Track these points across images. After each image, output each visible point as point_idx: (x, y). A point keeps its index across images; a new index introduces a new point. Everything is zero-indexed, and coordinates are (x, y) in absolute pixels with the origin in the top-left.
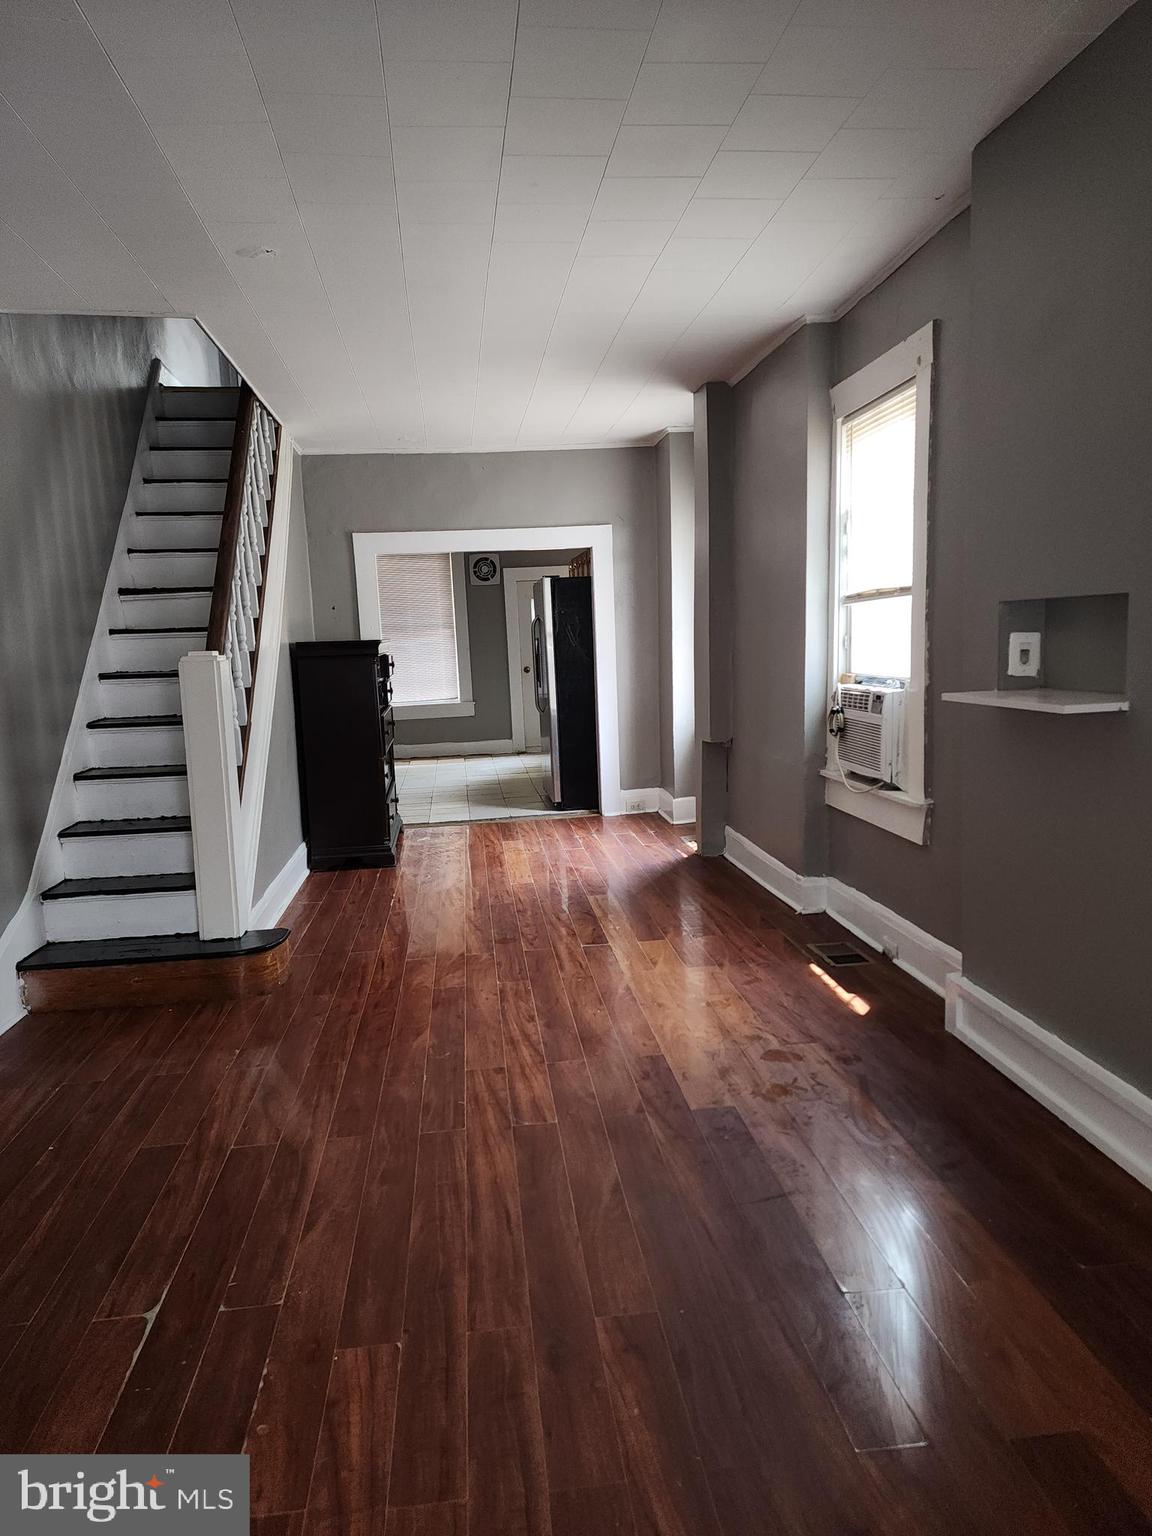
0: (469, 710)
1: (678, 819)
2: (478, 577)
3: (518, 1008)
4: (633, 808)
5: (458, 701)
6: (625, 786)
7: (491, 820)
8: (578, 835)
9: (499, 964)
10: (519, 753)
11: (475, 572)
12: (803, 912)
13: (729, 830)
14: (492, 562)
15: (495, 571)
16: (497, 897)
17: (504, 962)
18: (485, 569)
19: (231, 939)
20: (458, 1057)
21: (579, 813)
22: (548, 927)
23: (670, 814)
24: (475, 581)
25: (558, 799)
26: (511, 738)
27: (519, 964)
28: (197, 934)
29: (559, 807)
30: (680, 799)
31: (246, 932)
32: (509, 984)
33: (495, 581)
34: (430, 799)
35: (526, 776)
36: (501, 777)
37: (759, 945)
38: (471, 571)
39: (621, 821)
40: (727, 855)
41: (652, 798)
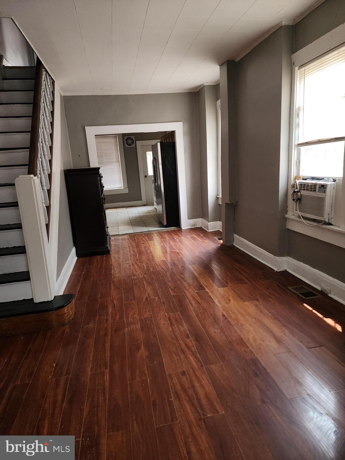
0: (127, 191)
1: (211, 229)
2: (127, 144)
3: (179, 329)
4: (192, 226)
5: (123, 188)
6: (189, 218)
7: (142, 232)
8: (176, 237)
9: (164, 303)
10: (145, 205)
11: (126, 143)
12: (278, 271)
13: (235, 235)
14: (132, 139)
15: (133, 142)
16: (153, 267)
17: (165, 302)
18: (130, 141)
19: (48, 301)
20: (161, 364)
21: (173, 228)
22: (178, 282)
23: (207, 228)
24: (127, 146)
25: (165, 223)
26: (141, 200)
27: (172, 302)
28: (32, 299)
29: (166, 226)
30: (211, 223)
31: (55, 296)
32: (172, 315)
33: (133, 145)
34: (117, 225)
35: (149, 214)
36: (141, 214)
37: (268, 289)
38: (125, 142)
39: (189, 231)
40: (234, 245)
41: (199, 222)
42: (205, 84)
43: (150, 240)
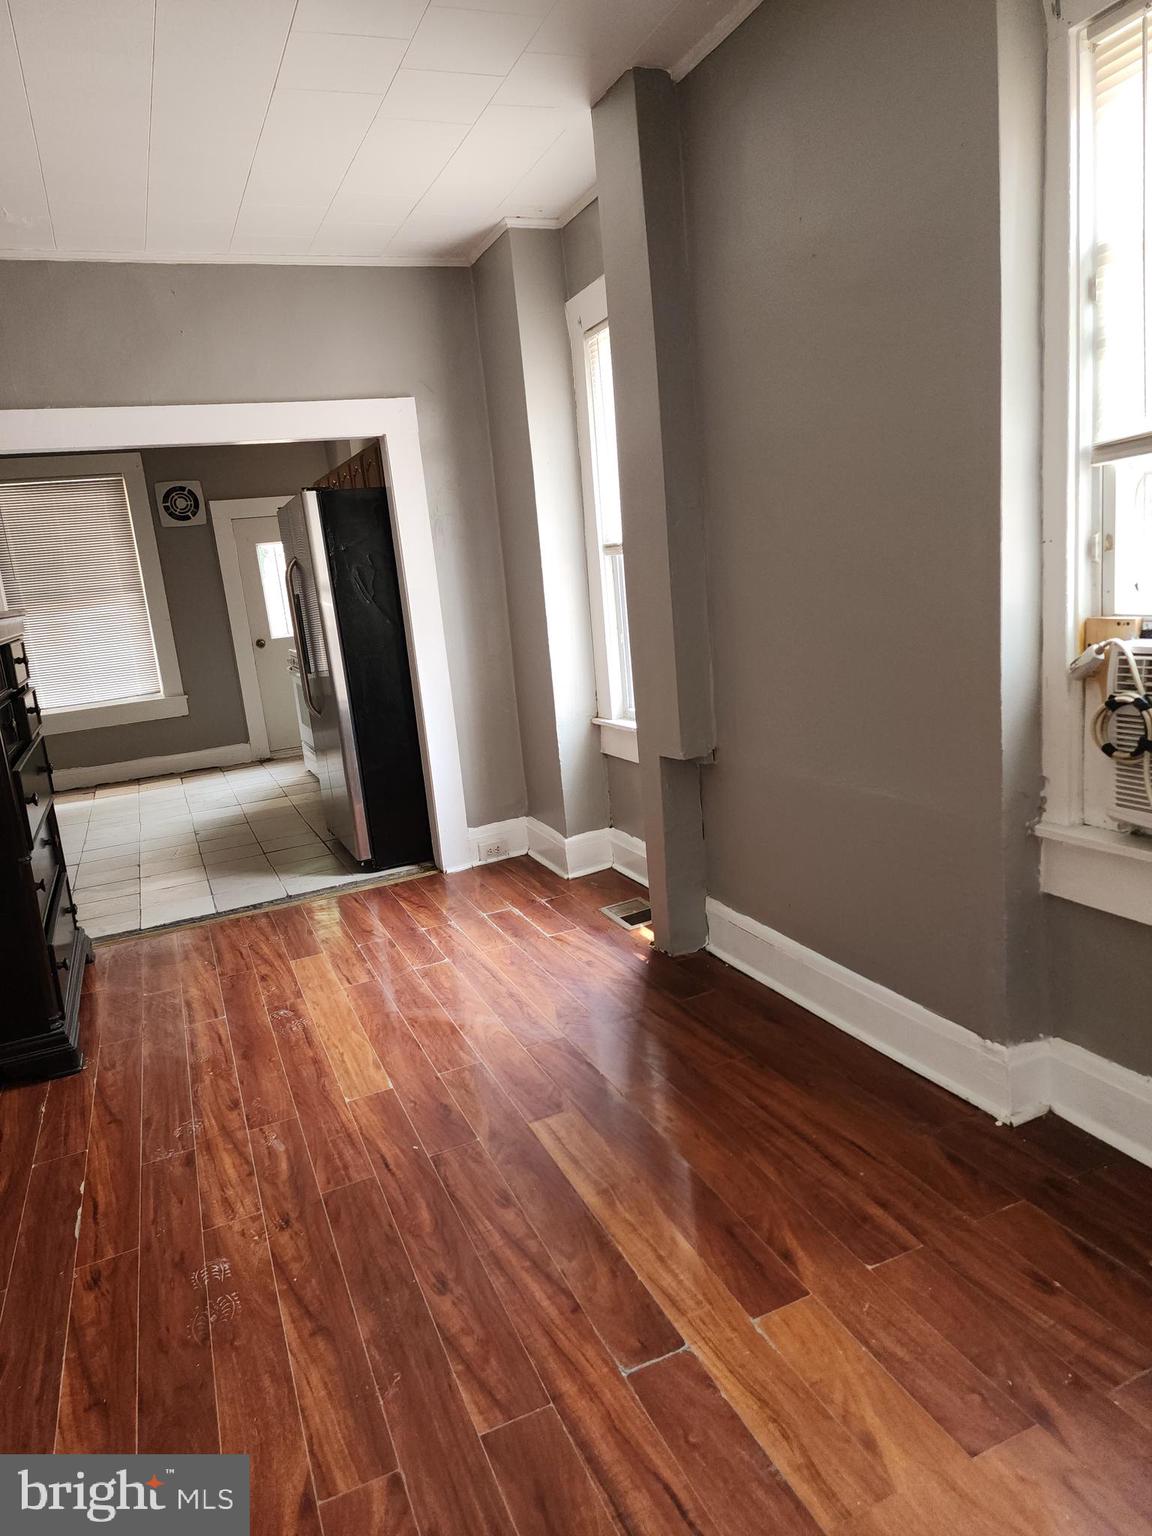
0: (180, 708)
1: (574, 870)
2: (171, 514)
4: (490, 853)
5: (161, 696)
6: (474, 822)
7: (255, 907)
8: (423, 924)
10: (262, 762)
11: (167, 508)
12: (1017, 1121)
13: (714, 907)
14: (190, 492)
15: (197, 506)
18: (181, 503)
23: (559, 856)
24: (168, 521)
25: (365, 853)
26: (247, 740)
29: (369, 867)
30: (574, 838)
33: (200, 519)
34: (132, 870)
35: (285, 803)
36: (249, 808)
38: (161, 506)
39: (478, 880)
40: (712, 948)
41: (519, 835)
42: (511, 223)
43: (297, 956)
